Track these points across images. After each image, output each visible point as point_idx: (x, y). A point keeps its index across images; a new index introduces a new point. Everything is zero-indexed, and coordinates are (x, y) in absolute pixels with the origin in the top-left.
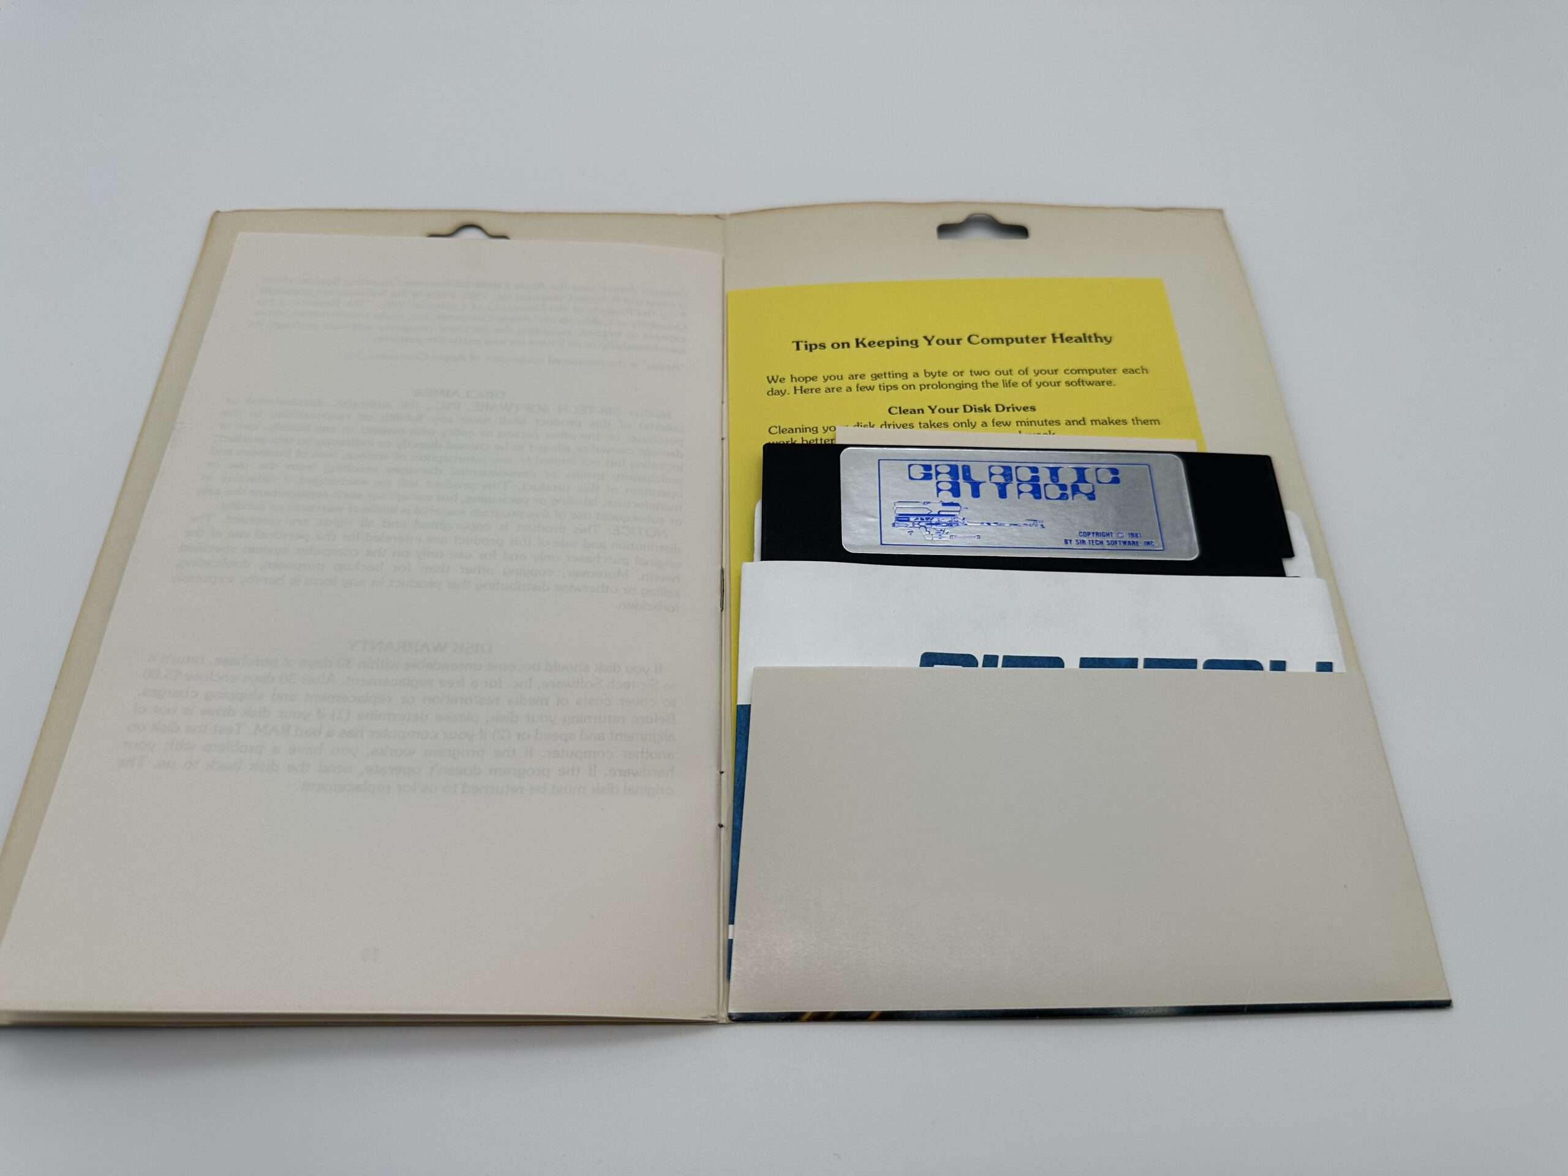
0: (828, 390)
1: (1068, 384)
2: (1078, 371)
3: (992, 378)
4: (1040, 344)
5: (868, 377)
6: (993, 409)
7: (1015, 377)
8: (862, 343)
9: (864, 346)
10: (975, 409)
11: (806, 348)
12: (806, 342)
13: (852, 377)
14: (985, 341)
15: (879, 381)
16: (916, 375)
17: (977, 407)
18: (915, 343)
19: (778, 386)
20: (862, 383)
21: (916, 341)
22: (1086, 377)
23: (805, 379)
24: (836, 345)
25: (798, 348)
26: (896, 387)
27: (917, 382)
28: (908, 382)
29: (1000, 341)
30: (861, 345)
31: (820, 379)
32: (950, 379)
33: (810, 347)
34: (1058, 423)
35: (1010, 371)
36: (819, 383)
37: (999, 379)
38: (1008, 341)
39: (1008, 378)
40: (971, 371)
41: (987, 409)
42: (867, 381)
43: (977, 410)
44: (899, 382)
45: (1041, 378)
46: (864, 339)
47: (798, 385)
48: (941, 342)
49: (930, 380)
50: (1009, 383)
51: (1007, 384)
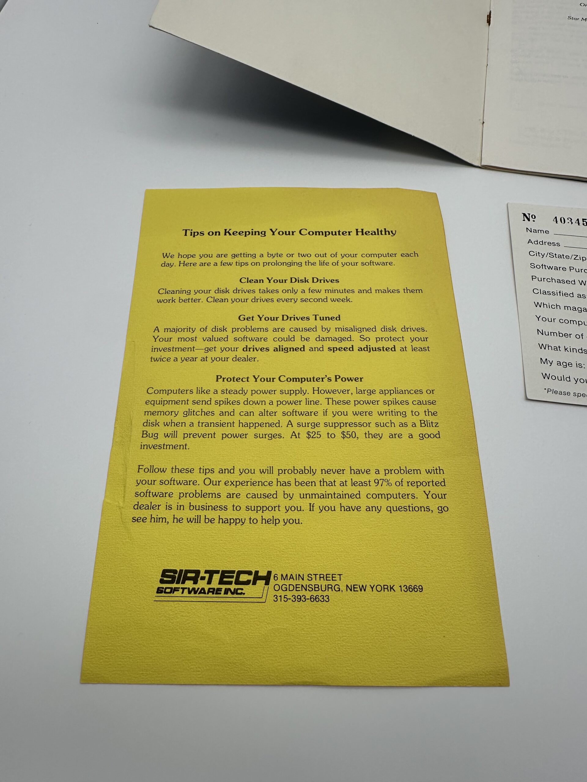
0: (202, 264)
1: (363, 264)
2: (370, 255)
3: (312, 259)
4: (348, 236)
5: (229, 256)
6: (310, 280)
7: (329, 259)
8: (228, 232)
9: (230, 234)
10: (298, 280)
11: (191, 235)
12: (192, 230)
13: (219, 256)
14: (311, 233)
15: (236, 259)
16: (262, 256)
17: (300, 279)
18: (264, 234)
19: (168, 260)
20: (225, 260)
21: (265, 232)
22: (375, 260)
23: (187, 256)
24: (211, 234)
25: (186, 235)
26: (247, 264)
27: (261, 260)
28: (255, 260)
29: (321, 233)
30: (227, 234)
31: (197, 256)
32: (285, 259)
33: (194, 234)
34: (353, 291)
35: (325, 254)
36: (197, 260)
37: (317, 260)
38: (326, 234)
39: (322, 259)
40: (299, 254)
41: (306, 281)
42: (229, 259)
43: (300, 281)
44: (249, 260)
45: (345, 260)
46: (230, 230)
47: (182, 260)
48: (281, 233)
49: (271, 260)
50: (324, 263)
51: (322, 264)
